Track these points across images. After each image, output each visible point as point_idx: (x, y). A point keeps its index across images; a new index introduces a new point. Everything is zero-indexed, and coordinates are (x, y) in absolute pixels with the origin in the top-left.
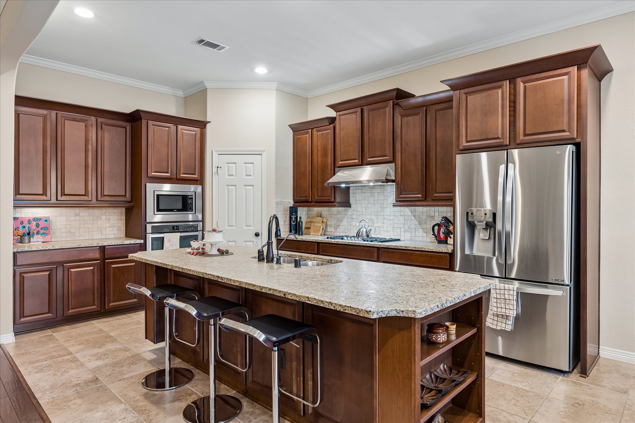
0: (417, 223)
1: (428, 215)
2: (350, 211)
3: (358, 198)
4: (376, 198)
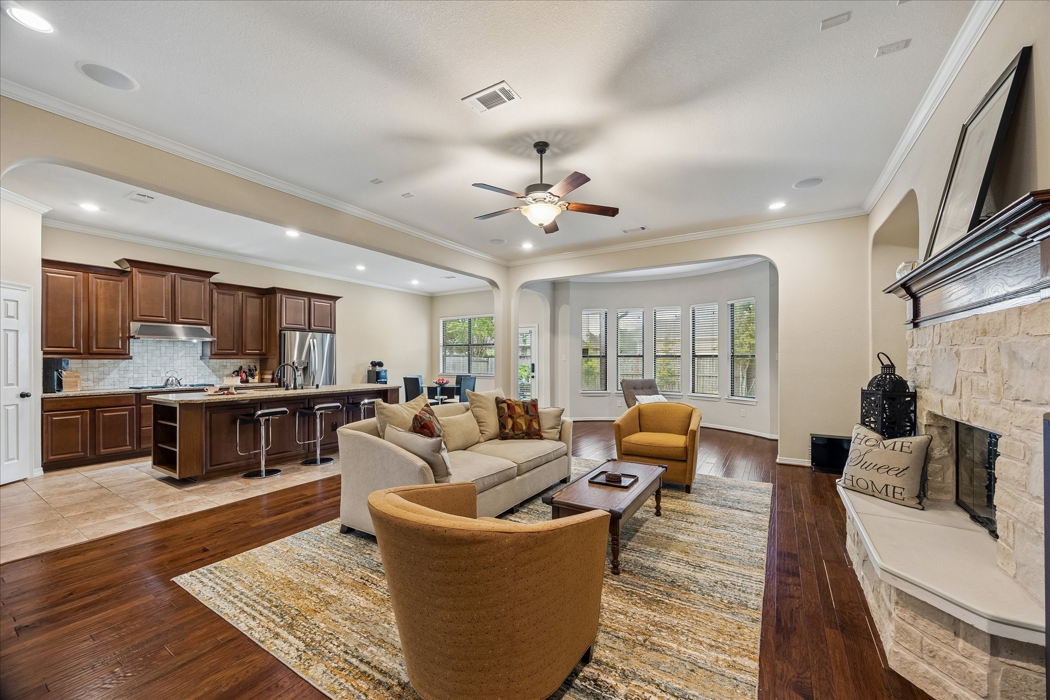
1: (221, 365)
4: (163, 351)
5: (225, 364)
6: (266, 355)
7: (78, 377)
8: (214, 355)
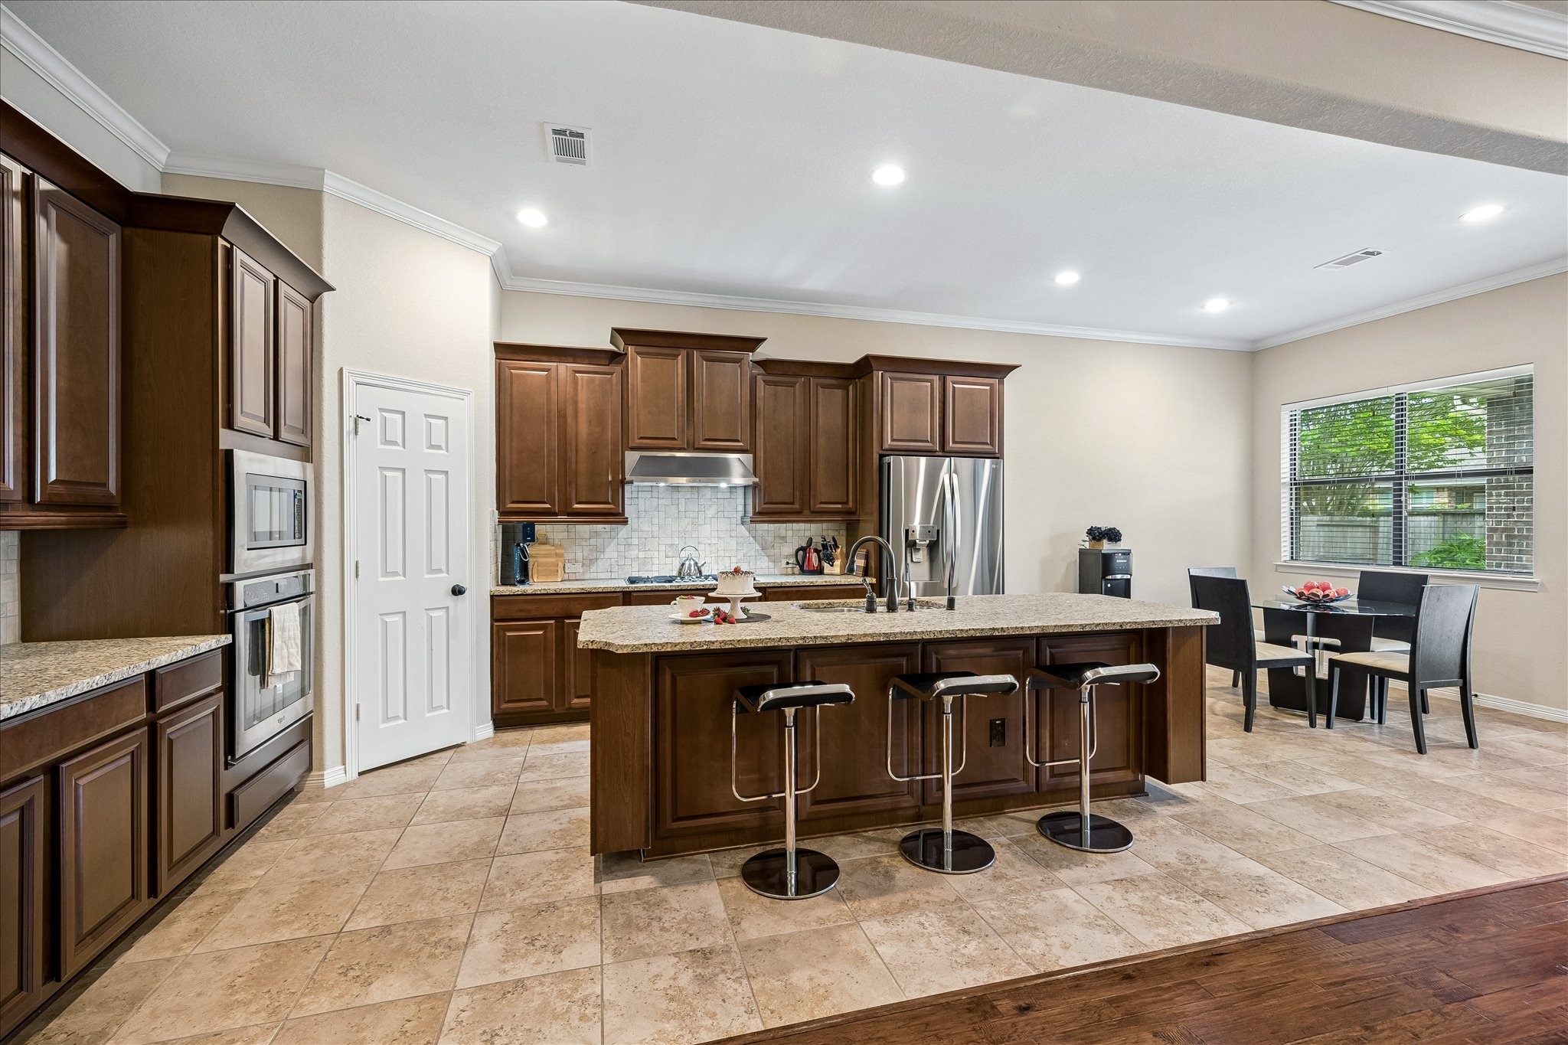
0: (758, 547)
1: (777, 534)
2: (623, 531)
3: (641, 507)
4: (682, 508)
5: (783, 533)
6: (854, 513)
7: (561, 556)
8: (760, 513)
